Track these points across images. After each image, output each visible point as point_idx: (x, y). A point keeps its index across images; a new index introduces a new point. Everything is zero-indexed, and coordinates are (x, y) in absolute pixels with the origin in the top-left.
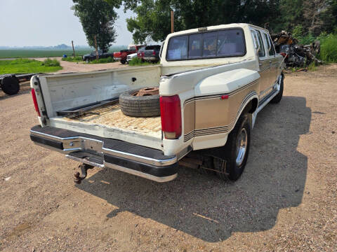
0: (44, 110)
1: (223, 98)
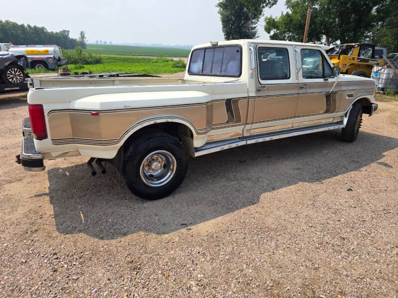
1: (92, 114)
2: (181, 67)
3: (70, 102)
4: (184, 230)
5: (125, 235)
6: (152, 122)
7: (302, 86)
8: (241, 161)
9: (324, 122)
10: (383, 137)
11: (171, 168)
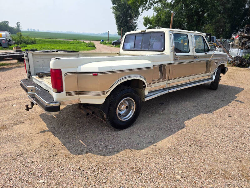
0: (29, 71)
1: (93, 75)
2: (92, 47)
3: (77, 67)
4: (152, 146)
5: (118, 152)
6: (126, 80)
7: (196, 57)
8: (161, 103)
9: (204, 78)
10: (230, 86)
11: (132, 108)
